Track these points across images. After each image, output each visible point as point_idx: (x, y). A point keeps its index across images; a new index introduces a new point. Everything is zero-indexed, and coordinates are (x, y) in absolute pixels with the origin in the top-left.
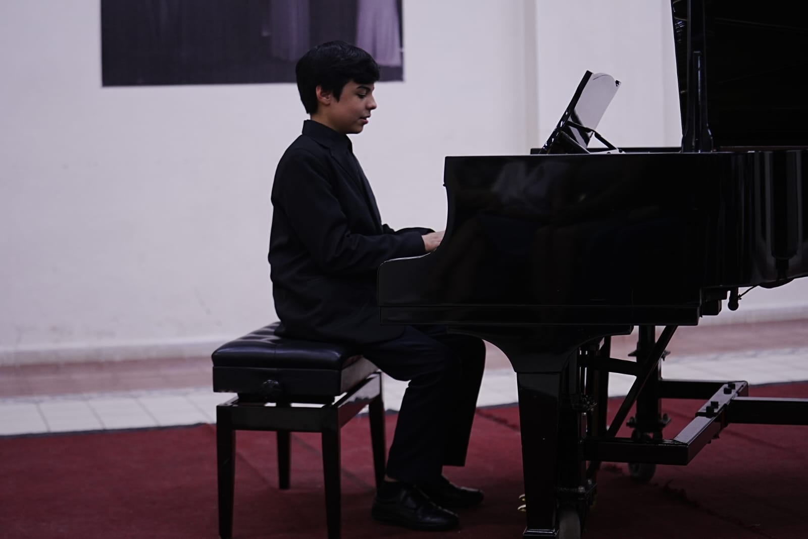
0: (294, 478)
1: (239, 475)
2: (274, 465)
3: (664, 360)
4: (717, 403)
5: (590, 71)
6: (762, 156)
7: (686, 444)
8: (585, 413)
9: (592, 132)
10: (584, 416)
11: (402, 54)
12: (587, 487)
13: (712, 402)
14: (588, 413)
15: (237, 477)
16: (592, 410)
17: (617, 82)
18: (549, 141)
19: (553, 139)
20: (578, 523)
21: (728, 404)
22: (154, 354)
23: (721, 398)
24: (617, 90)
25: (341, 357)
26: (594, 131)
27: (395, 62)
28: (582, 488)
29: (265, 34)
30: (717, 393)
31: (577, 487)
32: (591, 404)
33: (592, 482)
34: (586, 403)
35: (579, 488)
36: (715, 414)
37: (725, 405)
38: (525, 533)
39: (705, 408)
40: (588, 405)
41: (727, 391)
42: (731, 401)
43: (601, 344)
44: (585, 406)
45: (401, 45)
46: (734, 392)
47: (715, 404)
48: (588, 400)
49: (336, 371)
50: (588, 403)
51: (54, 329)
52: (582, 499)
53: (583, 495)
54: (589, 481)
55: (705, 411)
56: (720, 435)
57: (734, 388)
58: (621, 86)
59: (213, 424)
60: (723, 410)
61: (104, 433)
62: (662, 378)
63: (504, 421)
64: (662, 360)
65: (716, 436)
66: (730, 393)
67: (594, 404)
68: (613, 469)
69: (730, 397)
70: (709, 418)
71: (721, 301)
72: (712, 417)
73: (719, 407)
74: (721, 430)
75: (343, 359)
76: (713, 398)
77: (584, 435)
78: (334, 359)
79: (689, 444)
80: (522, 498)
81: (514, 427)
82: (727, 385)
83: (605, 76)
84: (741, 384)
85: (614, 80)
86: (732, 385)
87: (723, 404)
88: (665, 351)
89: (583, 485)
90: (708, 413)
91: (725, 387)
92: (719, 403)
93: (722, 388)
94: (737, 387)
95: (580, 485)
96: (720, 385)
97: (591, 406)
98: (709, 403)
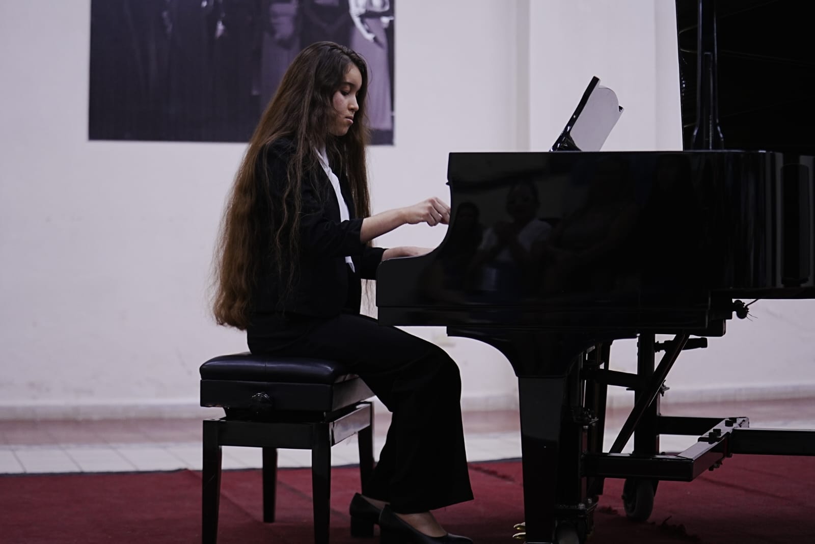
0: (278, 514)
2: (260, 503)
3: (663, 395)
4: (720, 430)
5: (597, 76)
7: (692, 460)
8: (587, 427)
10: (585, 429)
11: (393, 118)
12: (587, 505)
13: (714, 430)
14: (590, 426)
15: (220, 512)
16: (594, 424)
17: (621, 108)
19: (559, 145)
21: (731, 433)
22: (132, 414)
23: (723, 429)
24: (621, 114)
25: (333, 371)
27: (386, 125)
28: (583, 505)
30: (718, 425)
31: (577, 504)
32: (593, 417)
33: (593, 501)
34: (587, 416)
35: (580, 505)
36: (718, 440)
37: (728, 433)
39: (708, 434)
40: (590, 419)
41: (729, 424)
42: (734, 430)
43: (602, 367)
44: (586, 418)
45: (392, 108)
46: (735, 426)
47: (718, 431)
48: (590, 414)
49: (329, 386)
50: (590, 416)
51: (32, 385)
52: (582, 517)
53: (583, 511)
55: (708, 437)
56: (723, 463)
57: (736, 422)
58: (624, 112)
59: (198, 471)
60: (725, 437)
61: (81, 475)
62: (660, 414)
63: (493, 473)
64: (661, 395)
65: (719, 462)
66: (732, 426)
67: (596, 419)
68: (609, 510)
69: (732, 428)
70: (711, 443)
71: (725, 322)
72: (714, 442)
73: (722, 435)
74: (723, 457)
75: (335, 375)
76: (715, 428)
77: (585, 450)
78: (326, 373)
79: (694, 459)
80: (516, 527)
81: (504, 477)
82: (728, 420)
83: (610, 93)
84: (742, 419)
85: (617, 102)
86: (733, 420)
87: (725, 432)
88: (663, 385)
89: (583, 503)
90: (710, 440)
91: (726, 421)
92: (722, 431)
93: (724, 422)
94: (739, 421)
95: (580, 502)
96: (721, 420)
97: (592, 420)
98: (711, 431)
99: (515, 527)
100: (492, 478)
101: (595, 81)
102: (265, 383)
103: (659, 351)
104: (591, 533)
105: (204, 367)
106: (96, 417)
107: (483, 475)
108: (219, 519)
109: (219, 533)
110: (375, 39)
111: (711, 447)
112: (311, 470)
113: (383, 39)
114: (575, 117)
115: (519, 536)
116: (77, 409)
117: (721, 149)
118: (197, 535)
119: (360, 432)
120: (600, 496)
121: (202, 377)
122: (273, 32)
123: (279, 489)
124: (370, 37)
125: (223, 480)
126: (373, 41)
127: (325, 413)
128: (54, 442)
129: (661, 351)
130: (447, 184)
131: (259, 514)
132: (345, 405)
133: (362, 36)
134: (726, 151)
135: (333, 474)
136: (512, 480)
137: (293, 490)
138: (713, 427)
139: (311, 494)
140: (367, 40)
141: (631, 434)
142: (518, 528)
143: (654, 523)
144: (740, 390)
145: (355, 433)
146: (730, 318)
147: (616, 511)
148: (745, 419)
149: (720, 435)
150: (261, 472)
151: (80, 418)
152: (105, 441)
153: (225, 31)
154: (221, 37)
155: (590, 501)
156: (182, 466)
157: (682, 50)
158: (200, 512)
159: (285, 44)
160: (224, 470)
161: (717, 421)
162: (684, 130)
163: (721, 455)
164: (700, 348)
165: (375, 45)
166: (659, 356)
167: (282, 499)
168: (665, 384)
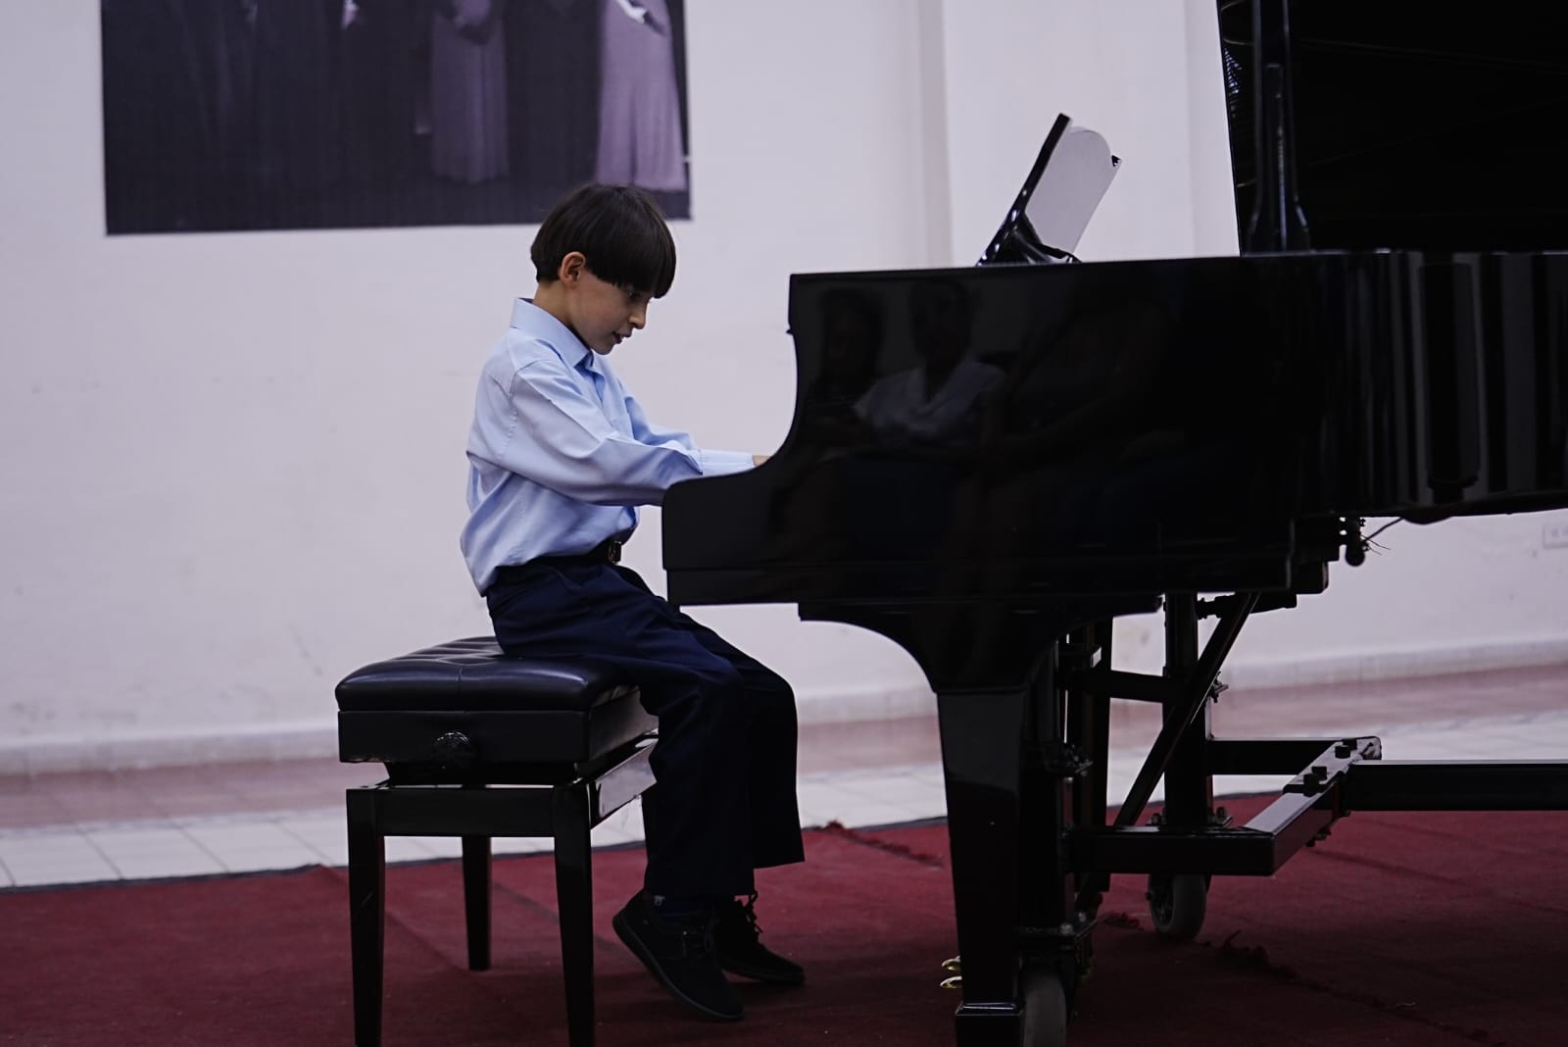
0: (497, 951)
1: (392, 948)
2: (461, 931)
3: (1216, 701)
4: (1324, 768)
5: (1067, 113)
6: (1404, 263)
7: (1270, 834)
8: (1070, 779)
9: (1067, 257)
10: (1068, 784)
11: (687, 166)
12: (1077, 926)
13: (1314, 768)
14: (1077, 777)
16: (1084, 773)
17: (1115, 160)
18: (990, 250)
20: (1062, 998)
21: (1345, 772)
22: (213, 756)
23: (1332, 764)
24: (1115, 173)
25: (589, 684)
26: (1071, 256)
27: (674, 182)
28: (1068, 926)
29: (420, 130)
30: (1322, 756)
31: (1058, 926)
32: (1082, 760)
33: (1088, 915)
34: (1072, 759)
35: (1063, 927)
36: (1322, 788)
37: (1340, 773)
38: (960, 1012)
39: (1302, 778)
40: (1077, 763)
41: (1342, 753)
42: (1351, 766)
43: (1097, 656)
44: (1069, 763)
45: (686, 149)
46: (1354, 755)
47: (1321, 772)
48: (1076, 755)
49: (581, 713)
50: (1076, 759)
51: (19, 708)
52: (1068, 948)
53: (1068, 939)
54: (1080, 915)
55: (1302, 783)
56: (1332, 829)
57: (1356, 748)
58: (1122, 166)
59: (342, 869)
60: (1335, 782)
61: (121, 885)
62: (1212, 736)
63: (902, 850)
64: (1212, 700)
65: (1325, 831)
66: (1349, 756)
67: (1088, 763)
68: (1122, 921)
69: (1347, 761)
70: (1309, 795)
71: (1327, 566)
72: (1314, 794)
73: (1329, 777)
74: (1334, 820)
75: (592, 691)
76: (1316, 763)
77: (1069, 822)
78: (576, 690)
79: (1275, 834)
80: (946, 966)
81: (923, 858)
82: (1341, 744)
83: (1092, 137)
84: (1368, 742)
85: (1109, 151)
86: (1351, 744)
87: (1335, 773)
88: (1216, 682)
89: (1069, 922)
90: (1307, 787)
91: (1337, 748)
92: (1328, 770)
93: (1332, 749)
94: (1361, 746)
95: (1063, 921)
96: (1326, 744)
97: (1081, 765)
98: (1308, 770)
99: (943, 964)
100: (901, 860)
101: (1062, 121)
102: (462, 712)
103: (1206, 618)
104: (1089, 971)
105: (343, 687)
106: (142, 764)
107: (883, 854)
108: (385, 967)
109: (386, 996)
110: (647, 17)
111: (1311, 803)
112: (553, 858)
113: (662, 17)
114: (1025, 193)
115: (953, 983)
116: (105, 750)
117: (1304, 248)
118: (344, 1003)
119: (645, 795)
120: (1105, 895)
121: (340, 707)
122: (451, 13)
123: (496, 900)
124: (637, 13)
125: (390, 885)
126: (642, 21)
127: (576, 765)
128: (65, 818)
129: (1210, 617)
130: (788, 332)
131: (461, 955)
132: (613, 745)
133: (622, 11)
134: (1313, 252)
135: (596, 864)
136: (939, 864)
137: (525, 901)
138: (1312, 761)
139: (555, 908)
140: (633, 20)
141: (1158, 781)
142: (950, 968)
143: (1208, 944)
144: (1370, 659)
145: (635, 797)
146: (1336, 558)
147: (1135, 921)
148: (1372, 741)
149: (1326, 778)
150: (460, 864)
151: (113, 767)
152: (163, 813)
153: (358, 13)
154: (353, 24)
155: (1082, 917)
156: (312, 859)
157: (1228, 41)
158: (347, 955)
159: (475, 34)
160: (391, 864)
161: (1322, 746)
162: (1238, 192)
163: (1329, 813)
164: (1284, 609)
165: (648, 29)
166: (1206, 628)
167: (502, 921)
168: (1219, 678)
